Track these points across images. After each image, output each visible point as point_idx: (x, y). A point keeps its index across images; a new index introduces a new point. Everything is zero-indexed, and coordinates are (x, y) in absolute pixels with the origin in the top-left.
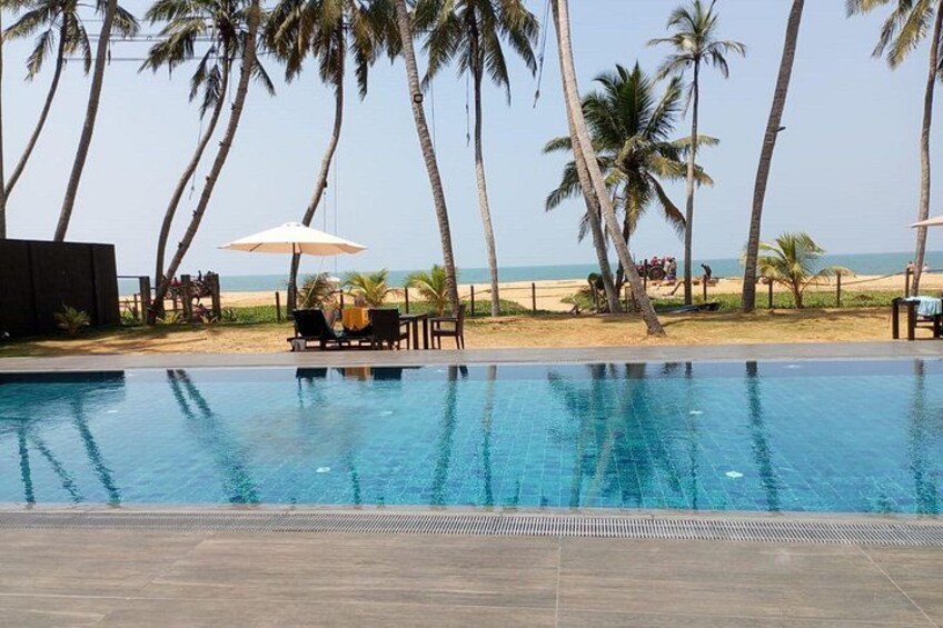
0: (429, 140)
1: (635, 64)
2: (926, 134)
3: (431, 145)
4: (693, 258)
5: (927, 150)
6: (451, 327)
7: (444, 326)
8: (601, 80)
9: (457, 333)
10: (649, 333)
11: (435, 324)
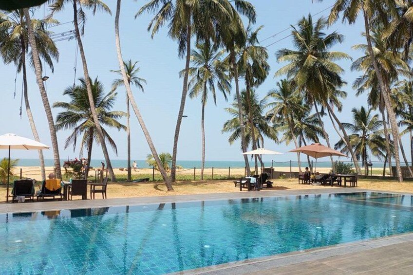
0: (47, 99)
1: (96, 78)
2: (203, 122)
3: (48, 101)
4: (131, 159)
5: (203, 127)
6: (100, 188)
7: (97, 188)
8: (81, 80)
9: (104, 191)
10: (168, 190)
11: (93, 186)
